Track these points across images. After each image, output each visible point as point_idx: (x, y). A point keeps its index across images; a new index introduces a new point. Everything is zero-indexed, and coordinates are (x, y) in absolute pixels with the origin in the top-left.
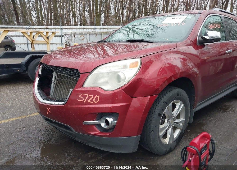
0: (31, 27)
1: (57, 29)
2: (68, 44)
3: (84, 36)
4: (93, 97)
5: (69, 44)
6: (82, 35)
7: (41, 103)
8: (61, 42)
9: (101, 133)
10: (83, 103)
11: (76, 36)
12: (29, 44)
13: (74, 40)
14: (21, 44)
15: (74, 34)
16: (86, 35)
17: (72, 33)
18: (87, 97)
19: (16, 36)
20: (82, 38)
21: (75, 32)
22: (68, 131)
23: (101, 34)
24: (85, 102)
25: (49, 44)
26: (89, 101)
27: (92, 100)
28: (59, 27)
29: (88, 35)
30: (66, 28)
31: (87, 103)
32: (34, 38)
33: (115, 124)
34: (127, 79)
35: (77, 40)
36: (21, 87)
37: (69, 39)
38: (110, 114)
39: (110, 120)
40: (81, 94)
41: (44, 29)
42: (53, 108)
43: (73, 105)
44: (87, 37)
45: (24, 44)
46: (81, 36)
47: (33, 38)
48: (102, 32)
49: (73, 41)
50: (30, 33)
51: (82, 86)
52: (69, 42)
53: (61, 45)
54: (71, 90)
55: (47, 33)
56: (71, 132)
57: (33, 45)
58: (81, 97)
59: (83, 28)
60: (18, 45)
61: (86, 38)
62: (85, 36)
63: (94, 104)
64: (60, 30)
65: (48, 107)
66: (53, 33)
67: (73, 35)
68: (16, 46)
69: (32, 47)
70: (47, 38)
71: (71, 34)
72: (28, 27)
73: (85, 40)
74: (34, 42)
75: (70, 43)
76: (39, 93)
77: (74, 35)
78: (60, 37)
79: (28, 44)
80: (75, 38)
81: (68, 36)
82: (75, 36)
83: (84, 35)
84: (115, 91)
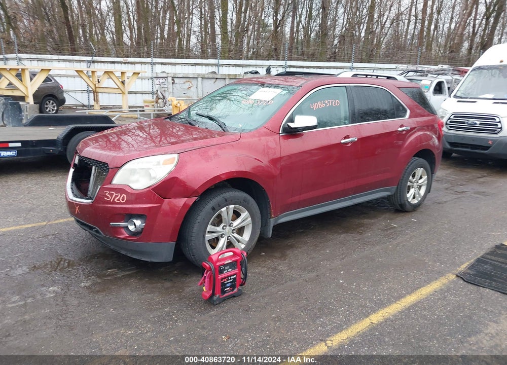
0: (95, 59)
1: (145, 63)
2: (162, 97)
3: (191, 82)
4: (119, 196)
5: (164, 97)
6: (187, 80)
7: (70, 201)
8: (152, 89)
9: (129, 237)
10: (109, 202)
11: (176, 80)
12: (90, 91)
13: (173, 89)
14: (75, 91)
15: (173, 78)
16: (195, 79)
17: (169, 75)
18: (114, 196)
19: (67, 76)
20: (187, 85)
21: (175, 74)
22: (97, 234)
23: (225, 79)
24: (112, 201)
25: (125, 94)
26: (115, 200)
27: (118, 200)
28: (149, 60)
29: (200, 79)
30: (162, 64)
31: (114, 203)
32: (99, 82)
33: (143, 227)
34: (157, 177)
35: (177, 89)
36: (54, 178)
37: (162, 86)
38: (138, 216)
39: (138, 222)
40: (108, 192)
41: (120, 64)
42: (81, 206)
43: (100, 204)
44: (197, 84)
45: (82, 91)
46: (187, 82)
47: (97, 82)
48: (225, 75)
49: (170, 90)
50: (92, 71)
51: (110, 183)
52: (163, 93)
53: (151, 95)
54: (99, 186)
55: (123, 73)
56: (100, 235)
57: (97, 96)
58: (108, 195)
59: (195, 64)
60: (70, 93)
61: (195, 86)
62: (194, 82)
63: (121, 203)
64: (150, 66)
65: (77, 205)
66: (134, 73)
67: (170, 79)
68: (65, 95)
69: (94, 100)
70: (123, 82)
71: (167, 77)
72: (89, 58)
73: (193, 89)
74: (98, 90)
75: (164, 95)
76: (71, 188)
77: (172, 80)
78: (150, 80)
79: (88, 92)
80: (174, 85)
81: (161, 81)
82: (174, 81)
83: (191, 80)
84: (143, 191)
